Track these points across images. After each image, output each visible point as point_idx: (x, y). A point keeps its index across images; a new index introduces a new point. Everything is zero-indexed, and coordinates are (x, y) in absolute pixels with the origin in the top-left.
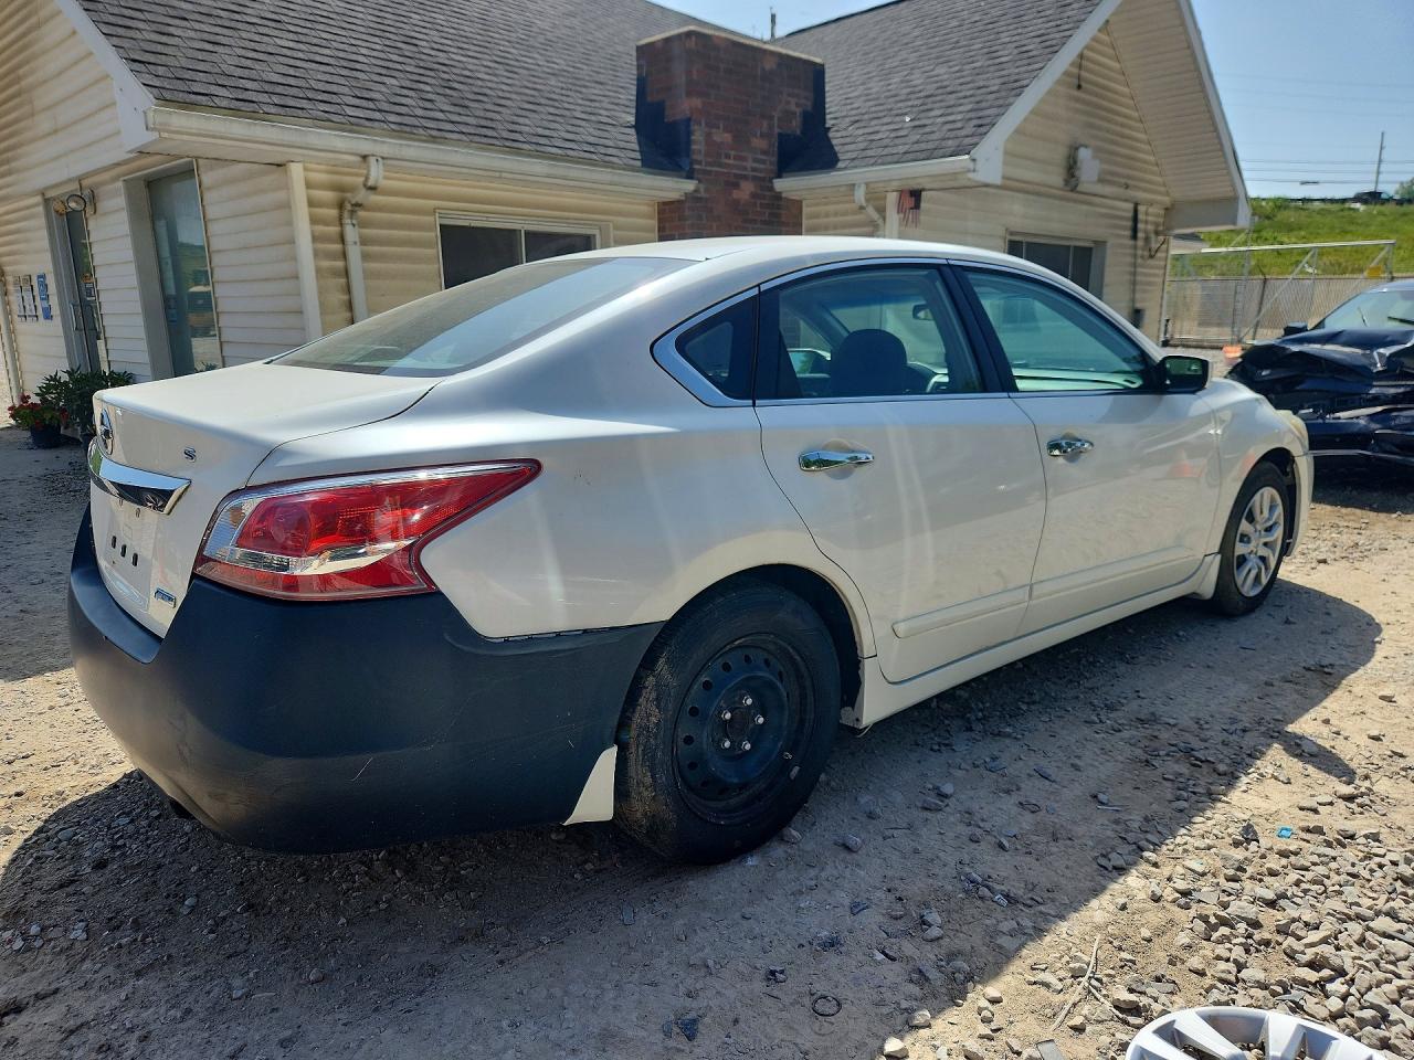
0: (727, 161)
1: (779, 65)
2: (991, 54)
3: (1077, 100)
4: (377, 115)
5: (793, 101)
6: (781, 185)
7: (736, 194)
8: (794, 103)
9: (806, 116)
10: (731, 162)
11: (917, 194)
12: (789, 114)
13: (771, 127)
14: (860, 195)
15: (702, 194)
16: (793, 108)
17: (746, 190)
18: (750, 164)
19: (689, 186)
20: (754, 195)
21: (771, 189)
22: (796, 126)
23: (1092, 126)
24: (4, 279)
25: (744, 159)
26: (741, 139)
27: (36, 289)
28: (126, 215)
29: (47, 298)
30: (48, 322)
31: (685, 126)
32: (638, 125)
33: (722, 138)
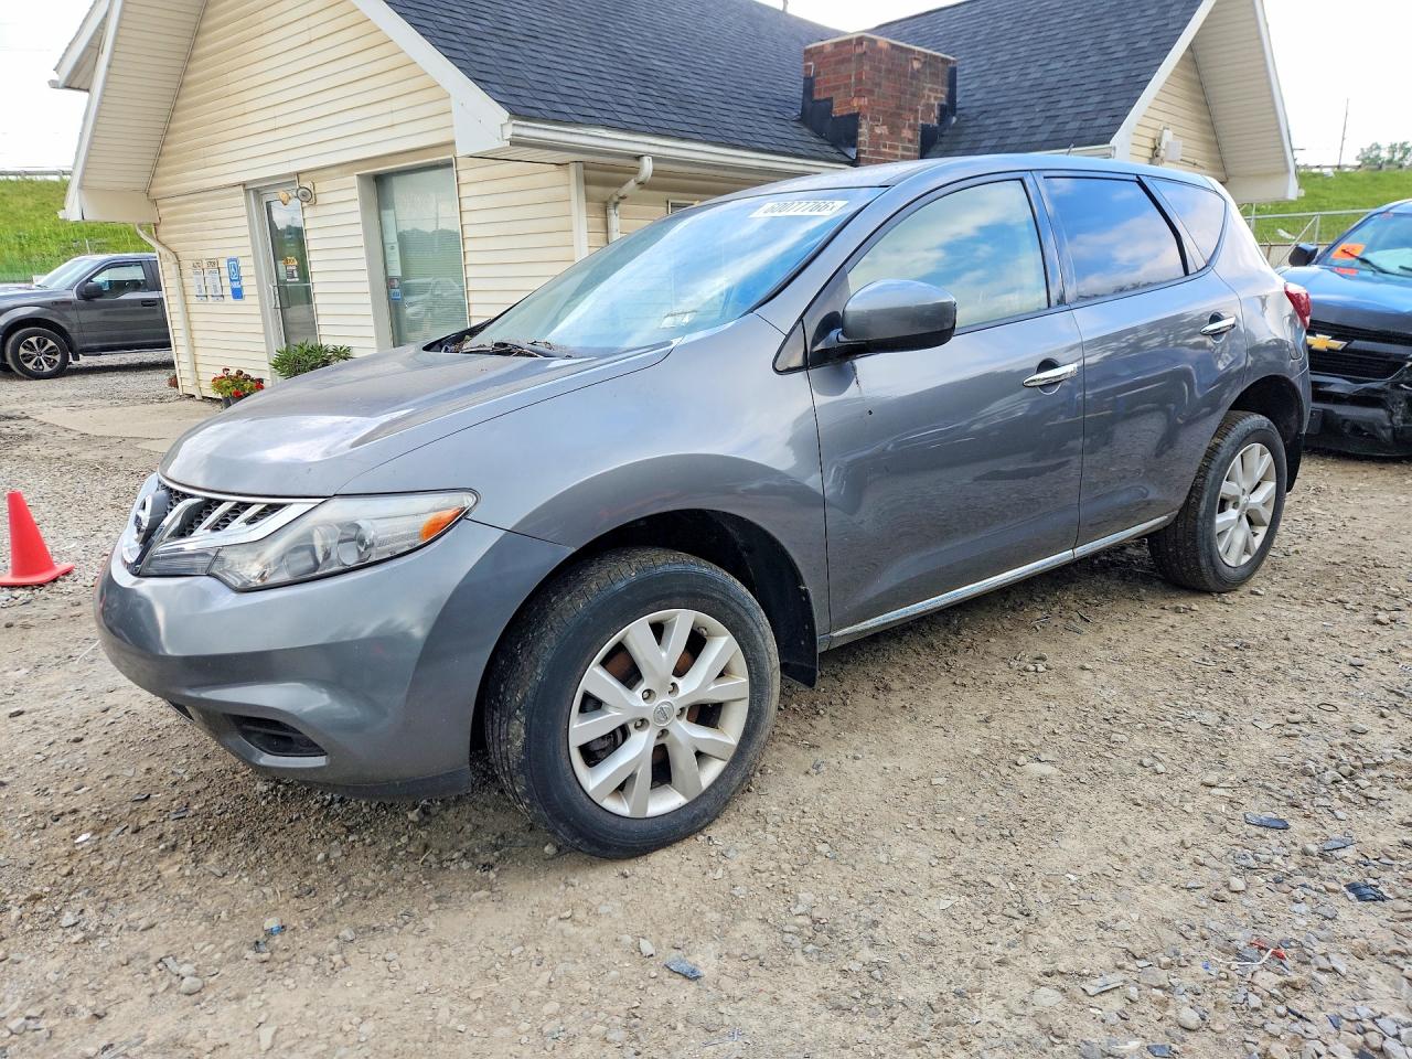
0: (884, 150)
1: (924, 64)
2: (1103, 51)
5: (933, 95)
8: (935, 96)
9: (943, 109)
10: (887, 150)
12: (929, 107)
13: (916, 119)
16: (932, 101)
18: (900, 152)
22: (934, 117)
23: (1171, 111)
24: (179, 263)
25: (896, 148)
26: (894, 131)
27: (225, 272)
28: (357, 206)
29: (239, 280)
30: (239, 302)
31: (853, 120)
32: (804, 119)
33: (881, 130)
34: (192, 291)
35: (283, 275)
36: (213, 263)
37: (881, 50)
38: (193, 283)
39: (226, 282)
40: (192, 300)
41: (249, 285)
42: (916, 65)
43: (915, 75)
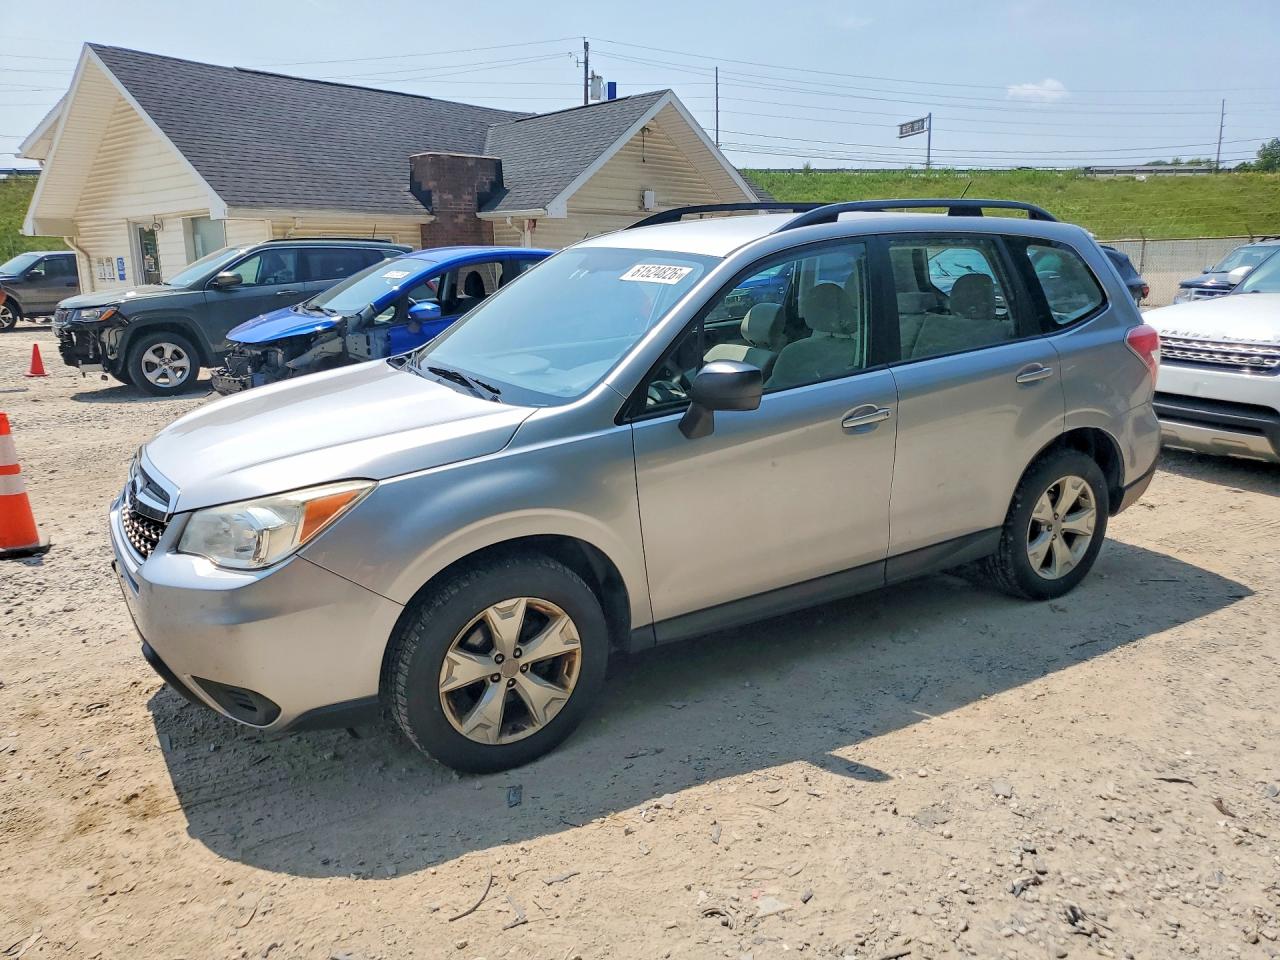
0: (451, 207)
1: (476, 163)
3: (643, 167)
4: (298, 201)
5: (485, 177)
6: (479, 215)
7: (456, 220)
8: (485, 179)
9: (493, 183)
10: (453, 207)
11: (534, 221)
12: (483, 184)
13: (473, 190)
14: (508, 221)
15: (438, 221)
17: (461, 218)
18: (463, 207)
19: (433, 218)
20: (465, 220)
21: (476, 216)
22: (487, 188)
23: (659, 179)
24: (89, 261)
25: (459, 205)
26: (457, 197)
27: (115, 265)
28: (182, 233)
29: (123, 270)
30: (122, 281)
31: (429, 193)
32: (411, 191)
33: (448, 196)
34: (97, 276)
35: (147, 268)
36: (109, 260)
37: (443, 160)
38: (97, 270)
39: (116, 270)
40: (96, 280)
41: (129, 273)
42: (470, 164)
43: (469, 169)
